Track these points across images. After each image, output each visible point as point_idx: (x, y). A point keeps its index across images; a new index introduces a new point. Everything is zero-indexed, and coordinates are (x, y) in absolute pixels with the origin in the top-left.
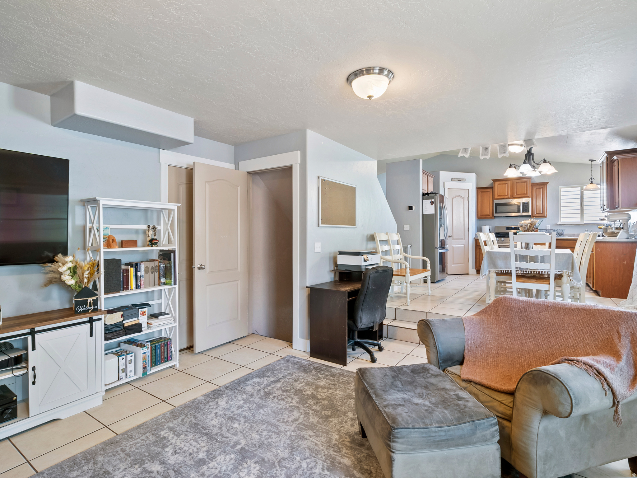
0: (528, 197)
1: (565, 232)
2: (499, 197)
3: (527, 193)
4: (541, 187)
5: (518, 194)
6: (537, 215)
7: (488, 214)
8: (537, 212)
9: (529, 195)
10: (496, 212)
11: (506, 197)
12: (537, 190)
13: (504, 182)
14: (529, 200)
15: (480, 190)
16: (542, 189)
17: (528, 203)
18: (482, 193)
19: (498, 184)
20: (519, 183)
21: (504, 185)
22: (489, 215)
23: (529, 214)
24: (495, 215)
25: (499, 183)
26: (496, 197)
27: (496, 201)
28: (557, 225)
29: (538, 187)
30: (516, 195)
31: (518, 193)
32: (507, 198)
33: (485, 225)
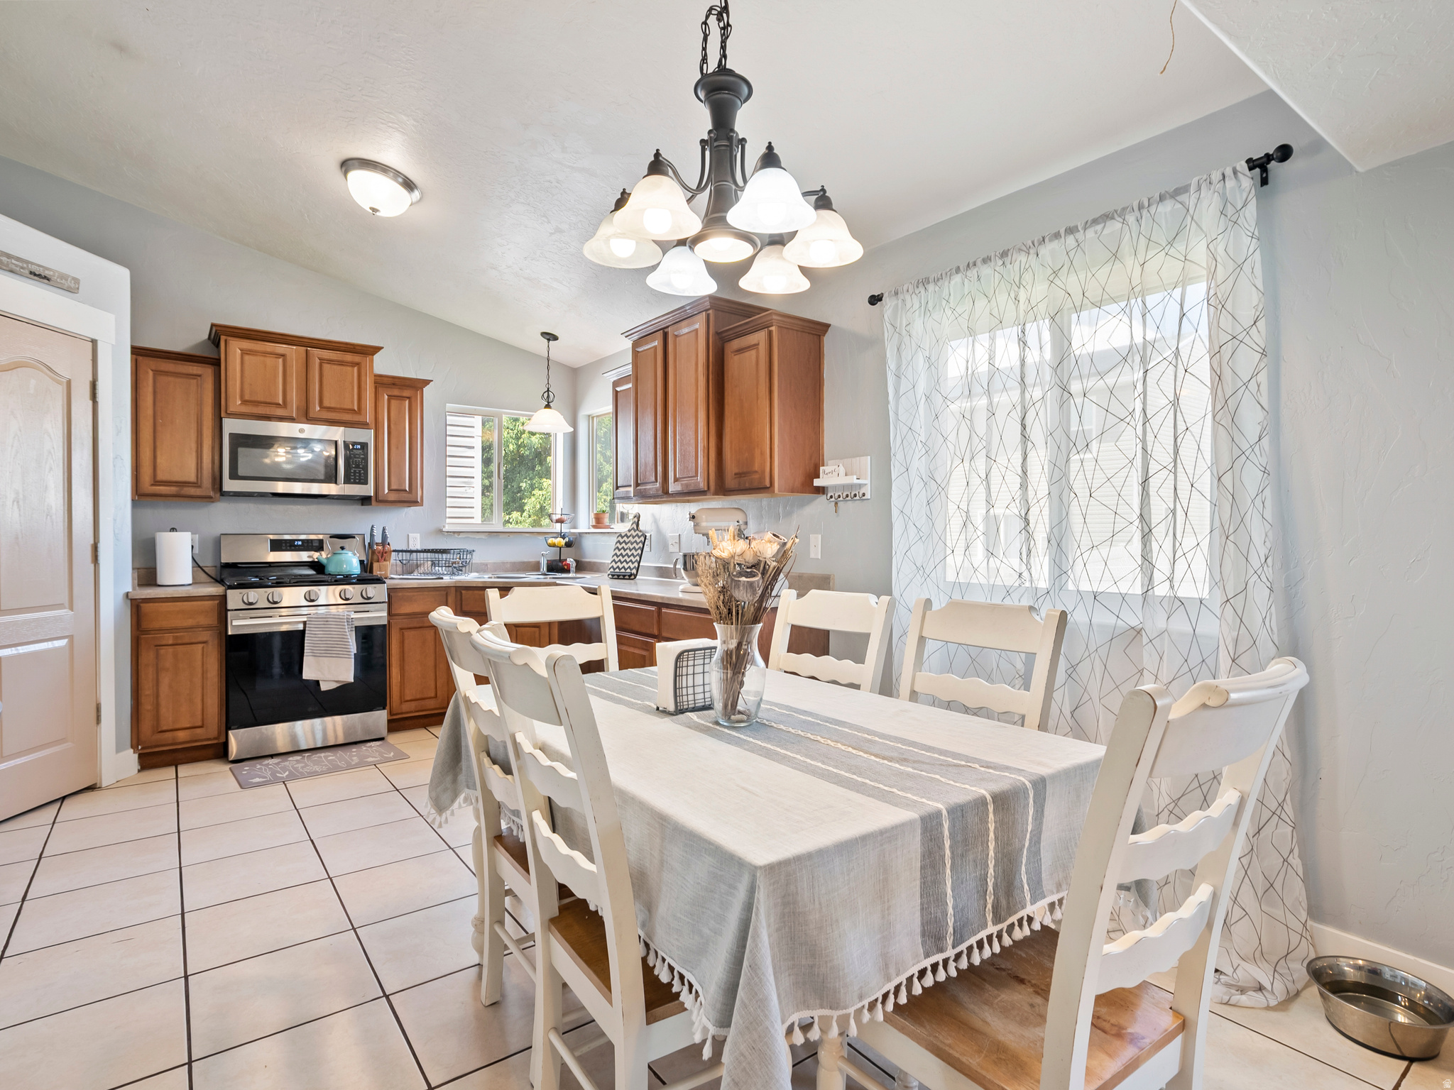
0: (363, 425)
1: (476, 559)
2: (245, 409)
3: (360, 411)
4: (406, 393)
5: (329, 409)
6: (393, 497)
7: (192, 478)
8: (394, 487)
9: (369, 418)
10: (234, 475)
11: (280, 412)
12: (394, 402)
13: (269, 347)
14: (367, 436)
15: (149, 365)
16: (407, 402)
17: (364, 446)
18: (163, 379)
19: (245, 352)
20: (330, 361)
21: (270, 361)
22: (196, 485)
23: (369, 490)
24: (229, 485)
25: (247, 344)
26: (236, 404)
27: (231, 426)
28: (440, 531)
29: (396, 392)
30: (318, 408)
31: (326, 403)
32: (281, 419)
33: (173, 530)
